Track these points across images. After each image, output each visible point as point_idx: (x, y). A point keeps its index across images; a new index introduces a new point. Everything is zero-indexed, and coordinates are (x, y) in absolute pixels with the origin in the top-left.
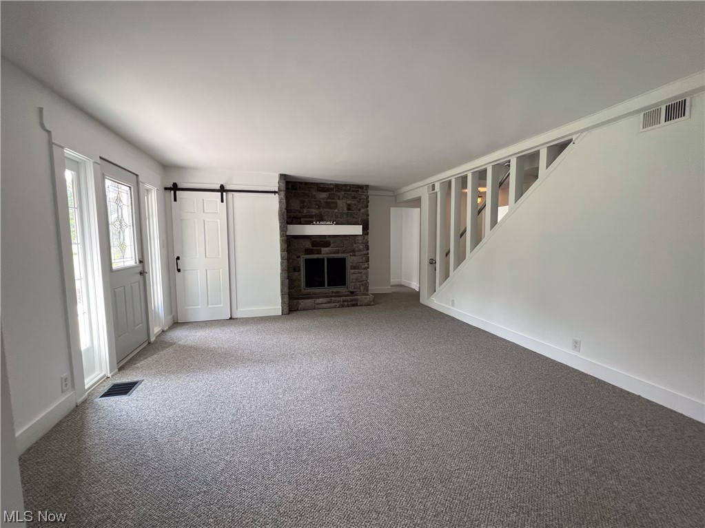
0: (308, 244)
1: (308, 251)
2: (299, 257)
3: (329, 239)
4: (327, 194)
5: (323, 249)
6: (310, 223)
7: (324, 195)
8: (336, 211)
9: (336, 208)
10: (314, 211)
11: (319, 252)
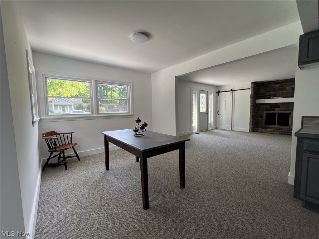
0: (268, 107)
1: (267, 110)
2: (263, 112)
3: (280, 104)
4: (280, 85)
5: (275, 109)
6: (269, 98)
7: (278, 86)
8: (285, 91)
9: (285, 90)
10: (272, 93)
11: (274, 110)
